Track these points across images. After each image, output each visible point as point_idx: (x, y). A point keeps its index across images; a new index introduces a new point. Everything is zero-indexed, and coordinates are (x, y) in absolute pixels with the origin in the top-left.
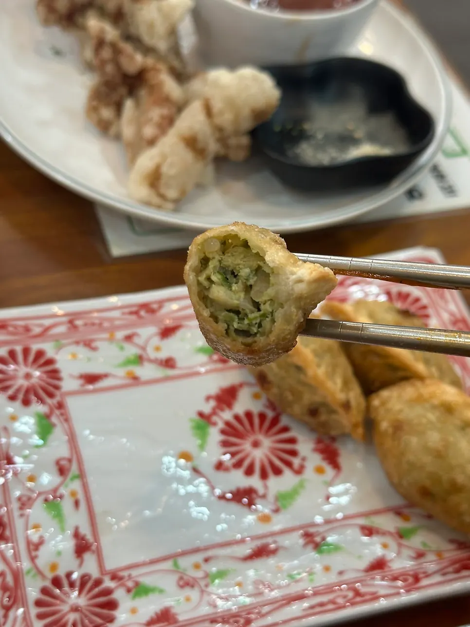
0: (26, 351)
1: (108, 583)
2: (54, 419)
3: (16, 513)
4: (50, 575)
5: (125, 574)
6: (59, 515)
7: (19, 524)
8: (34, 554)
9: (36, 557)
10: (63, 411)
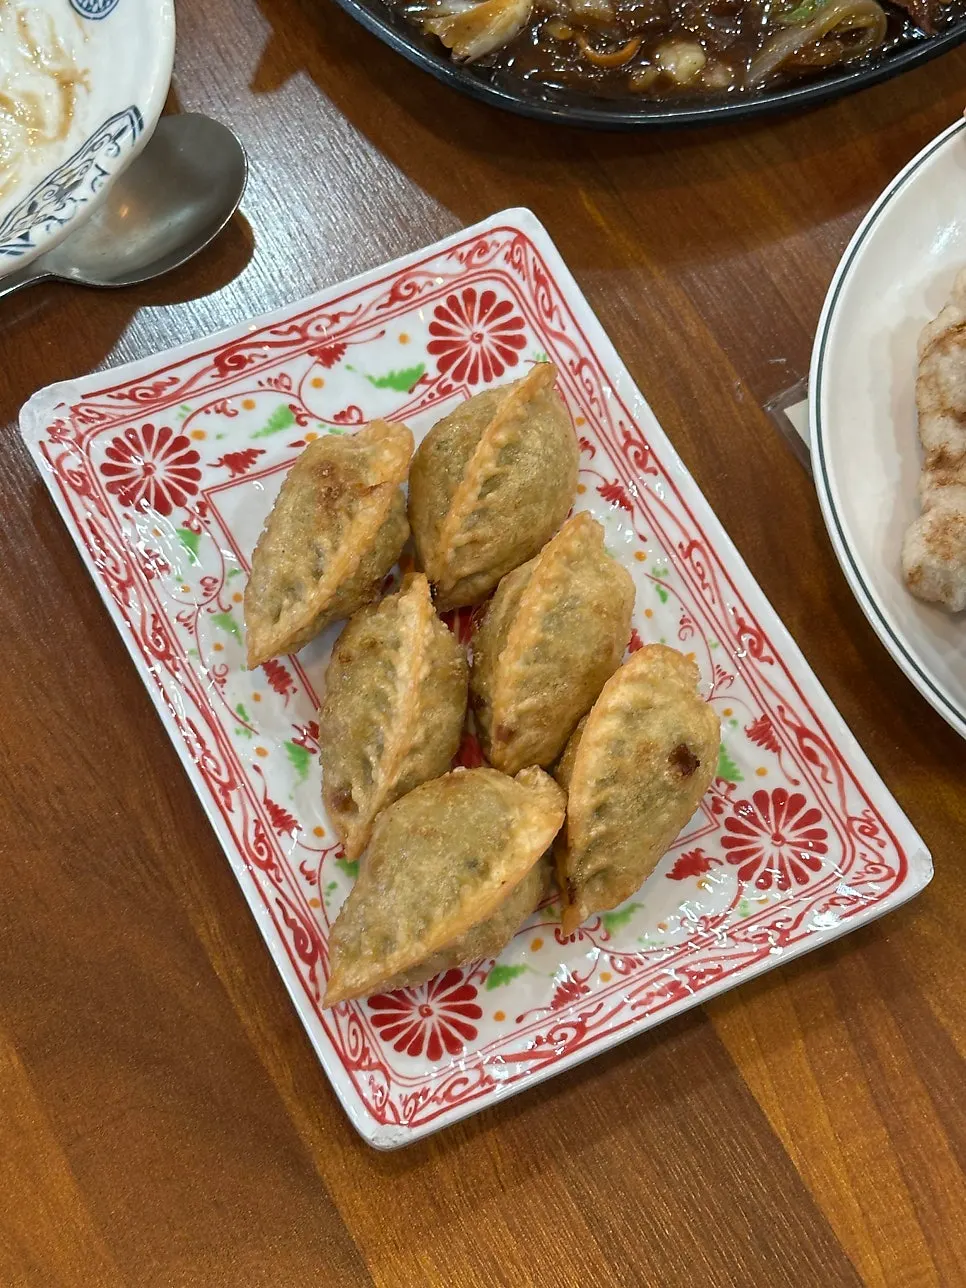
0: (517, 323)
1: (192, 501)
2: (420, 389)
3: (263, 377)
4: (187, 434)
5: (209, 515)
6: (277, 426)
7: (249, 384)
8: (211, 409)
9: (208, 412)
10: (437, 395)
